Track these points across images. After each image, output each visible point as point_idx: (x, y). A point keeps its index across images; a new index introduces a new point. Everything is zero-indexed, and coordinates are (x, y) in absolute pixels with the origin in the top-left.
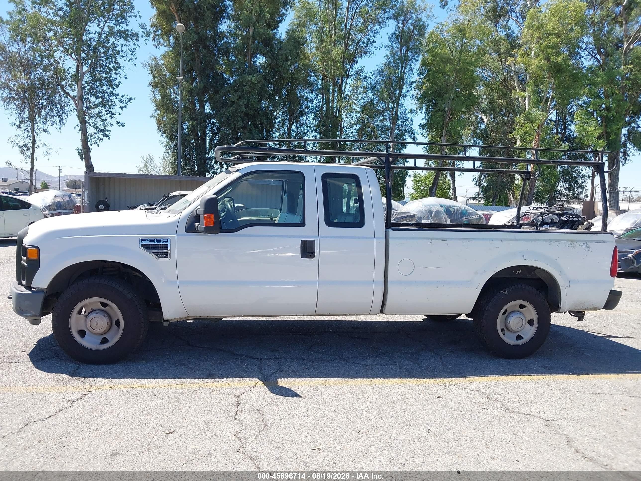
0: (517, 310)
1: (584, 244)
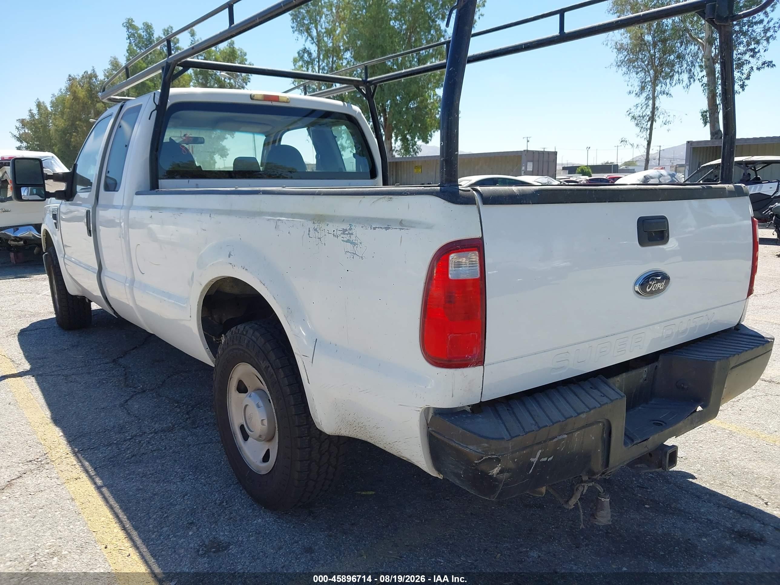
1: (344, 231)
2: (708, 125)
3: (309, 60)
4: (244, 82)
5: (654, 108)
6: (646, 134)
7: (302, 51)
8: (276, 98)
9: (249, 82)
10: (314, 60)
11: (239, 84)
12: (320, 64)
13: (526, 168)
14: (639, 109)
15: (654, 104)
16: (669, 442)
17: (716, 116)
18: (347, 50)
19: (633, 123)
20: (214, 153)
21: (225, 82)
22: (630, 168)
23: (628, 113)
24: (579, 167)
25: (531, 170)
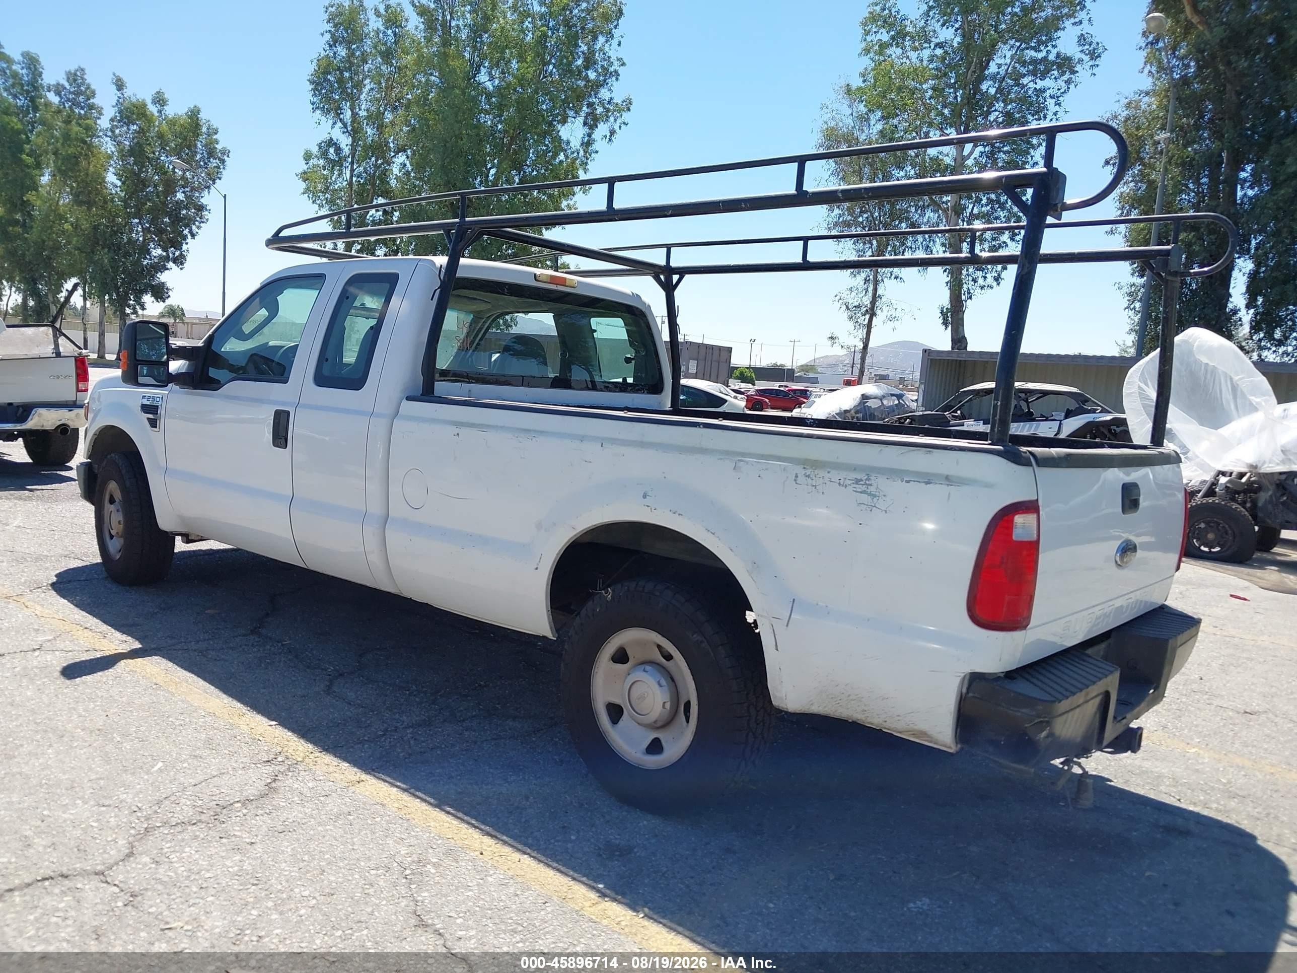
0: (658, 661)
1: (857, 481)
2: (950, 328)
3: (337, 159)
4: (210, 179)
5: (875, 298)
6: (862, 333)
7: (326, 142)
8: (562, 281)
9: (220, 179)
10: (345, 158)
11: (200, 180)
12: (355, 167)
13: (687, 368)
14: (853, 294)
15: (875, 290)
16: (1134, 725)
17: (960, 316)
18: (401, 150)
19: (845, 314)
20: (143, 292)
21: (175, 172)
22: (811, 375)
23: (838, 297)
24: (737, 368)
25: (695, 372)
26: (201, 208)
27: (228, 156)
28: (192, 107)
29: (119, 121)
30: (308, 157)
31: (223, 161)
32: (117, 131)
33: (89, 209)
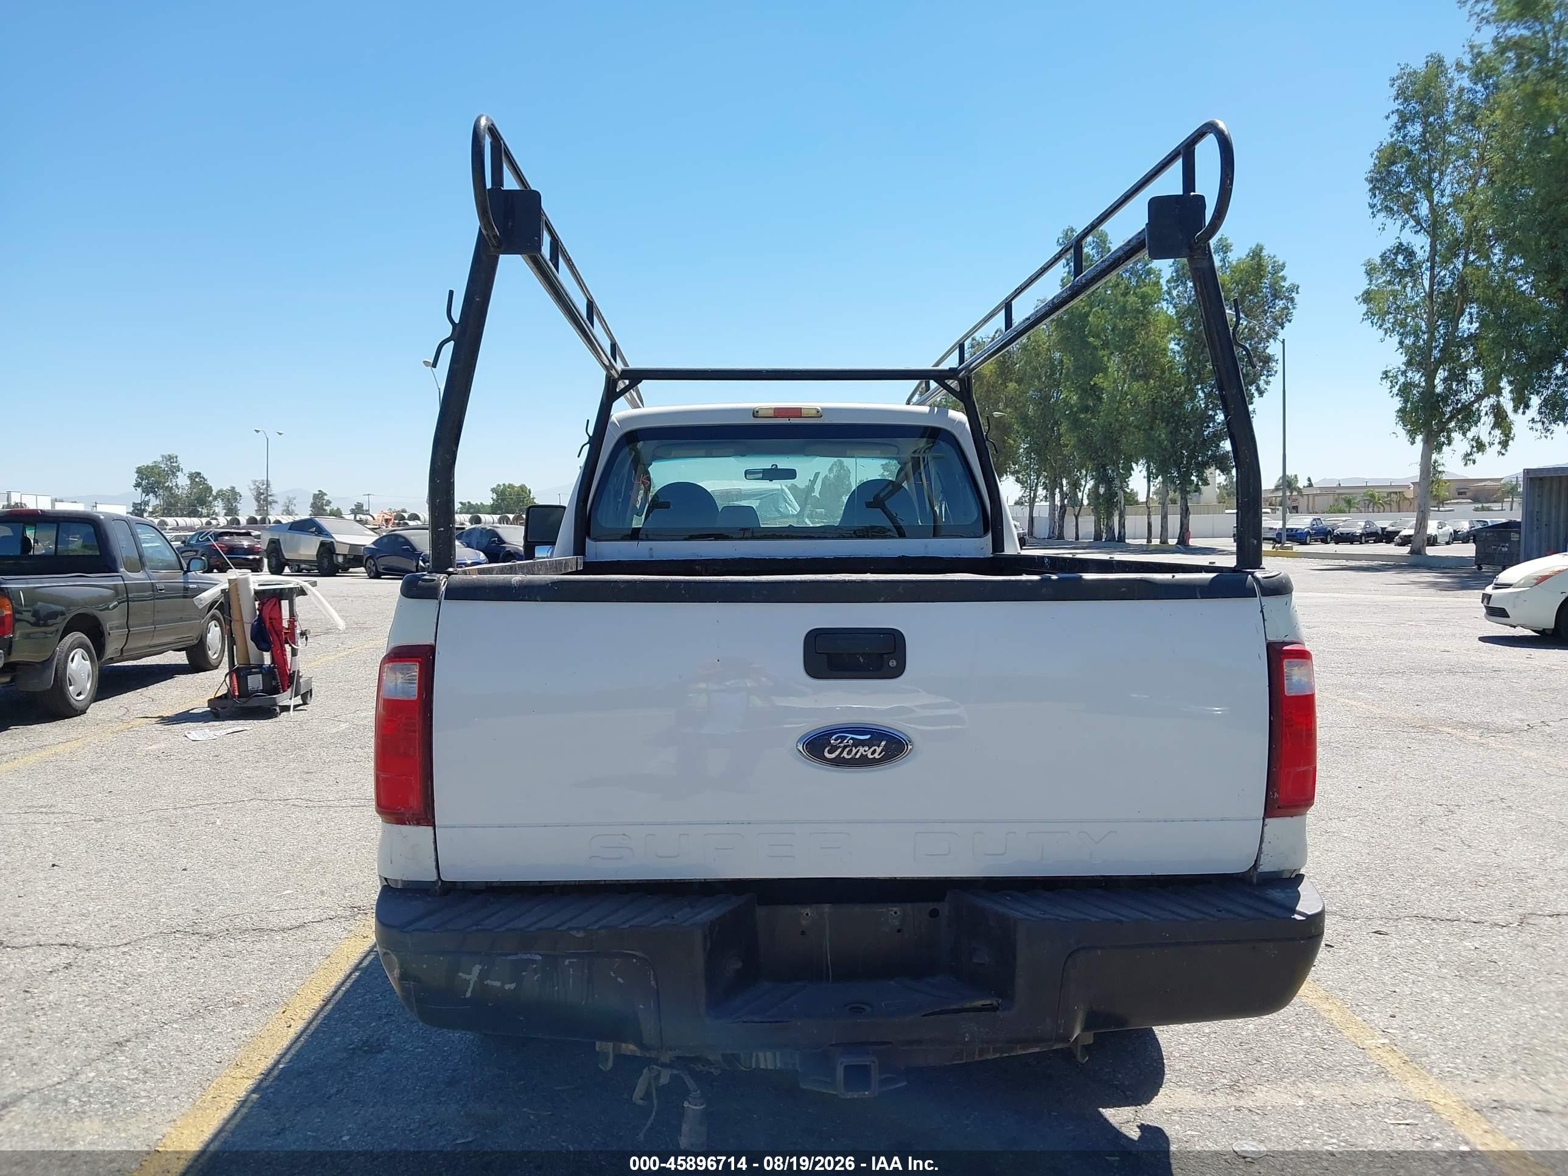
4: (1278, 324)
7: (1392, 250)
8: (797, 412)
9: (1290, 321)
10: (1421, 264)
12: (1436, 273)
20: (1205, 465)
26: (1267, 360)
27: (1297, 293)
28: (1254, 247)
29: (1176, 281)
30: (1371, 271)
31: (1292, 300)
32: (1175, 293)
33: (1147, 383)
